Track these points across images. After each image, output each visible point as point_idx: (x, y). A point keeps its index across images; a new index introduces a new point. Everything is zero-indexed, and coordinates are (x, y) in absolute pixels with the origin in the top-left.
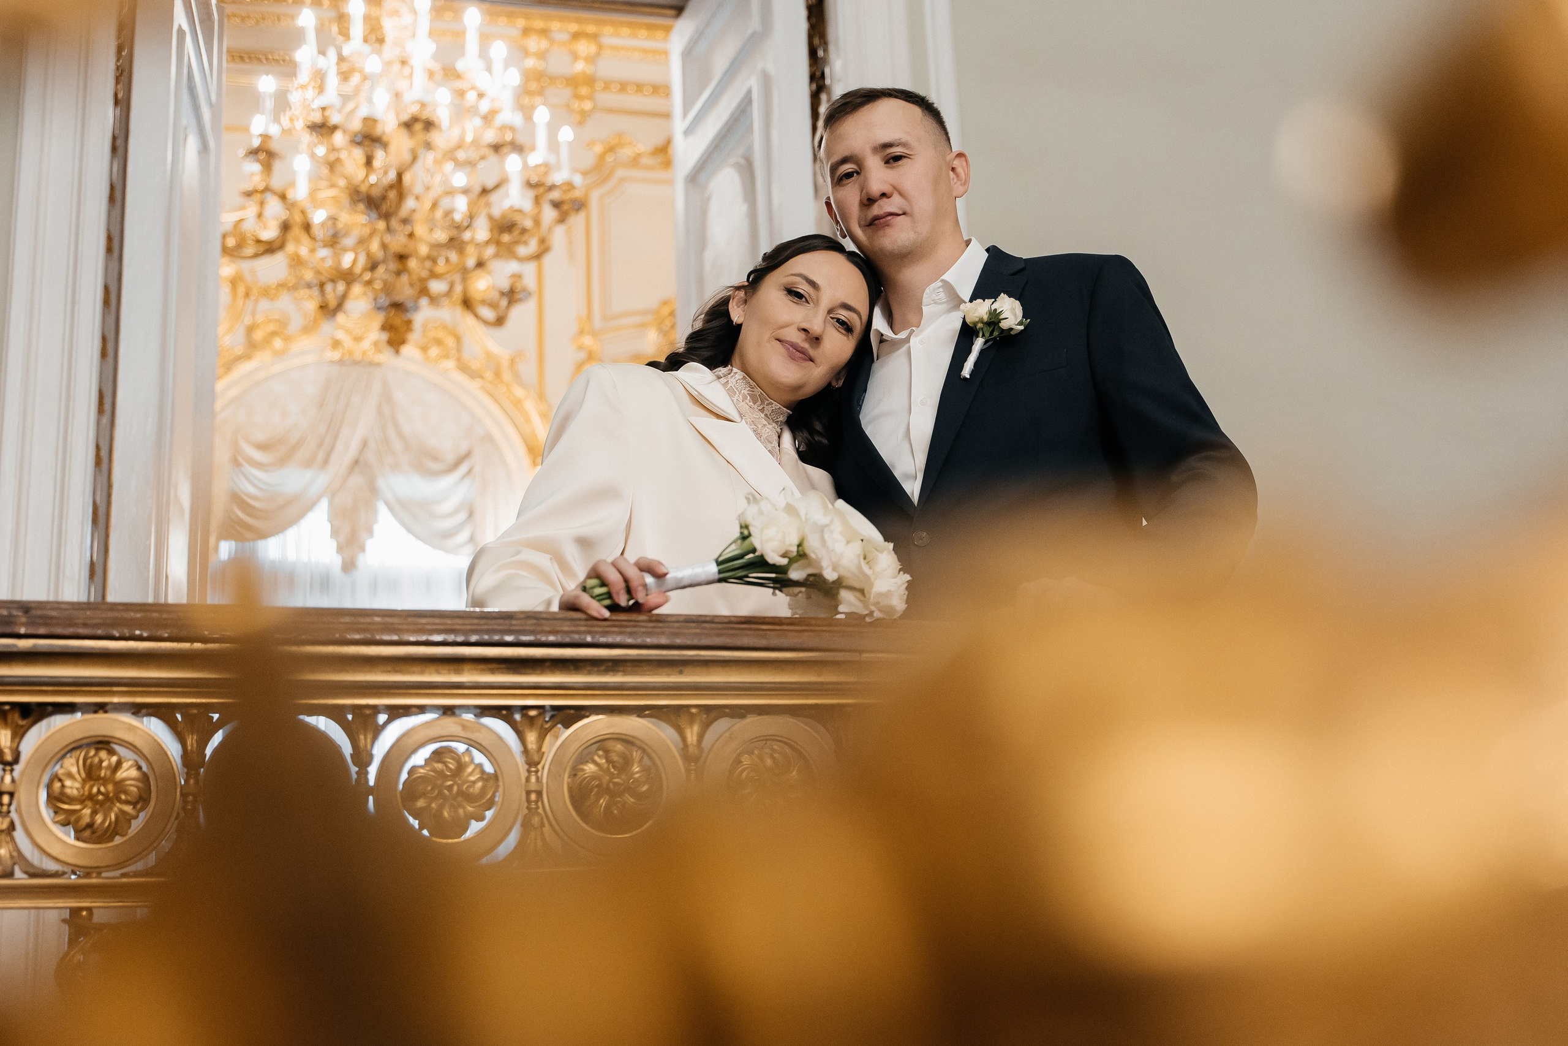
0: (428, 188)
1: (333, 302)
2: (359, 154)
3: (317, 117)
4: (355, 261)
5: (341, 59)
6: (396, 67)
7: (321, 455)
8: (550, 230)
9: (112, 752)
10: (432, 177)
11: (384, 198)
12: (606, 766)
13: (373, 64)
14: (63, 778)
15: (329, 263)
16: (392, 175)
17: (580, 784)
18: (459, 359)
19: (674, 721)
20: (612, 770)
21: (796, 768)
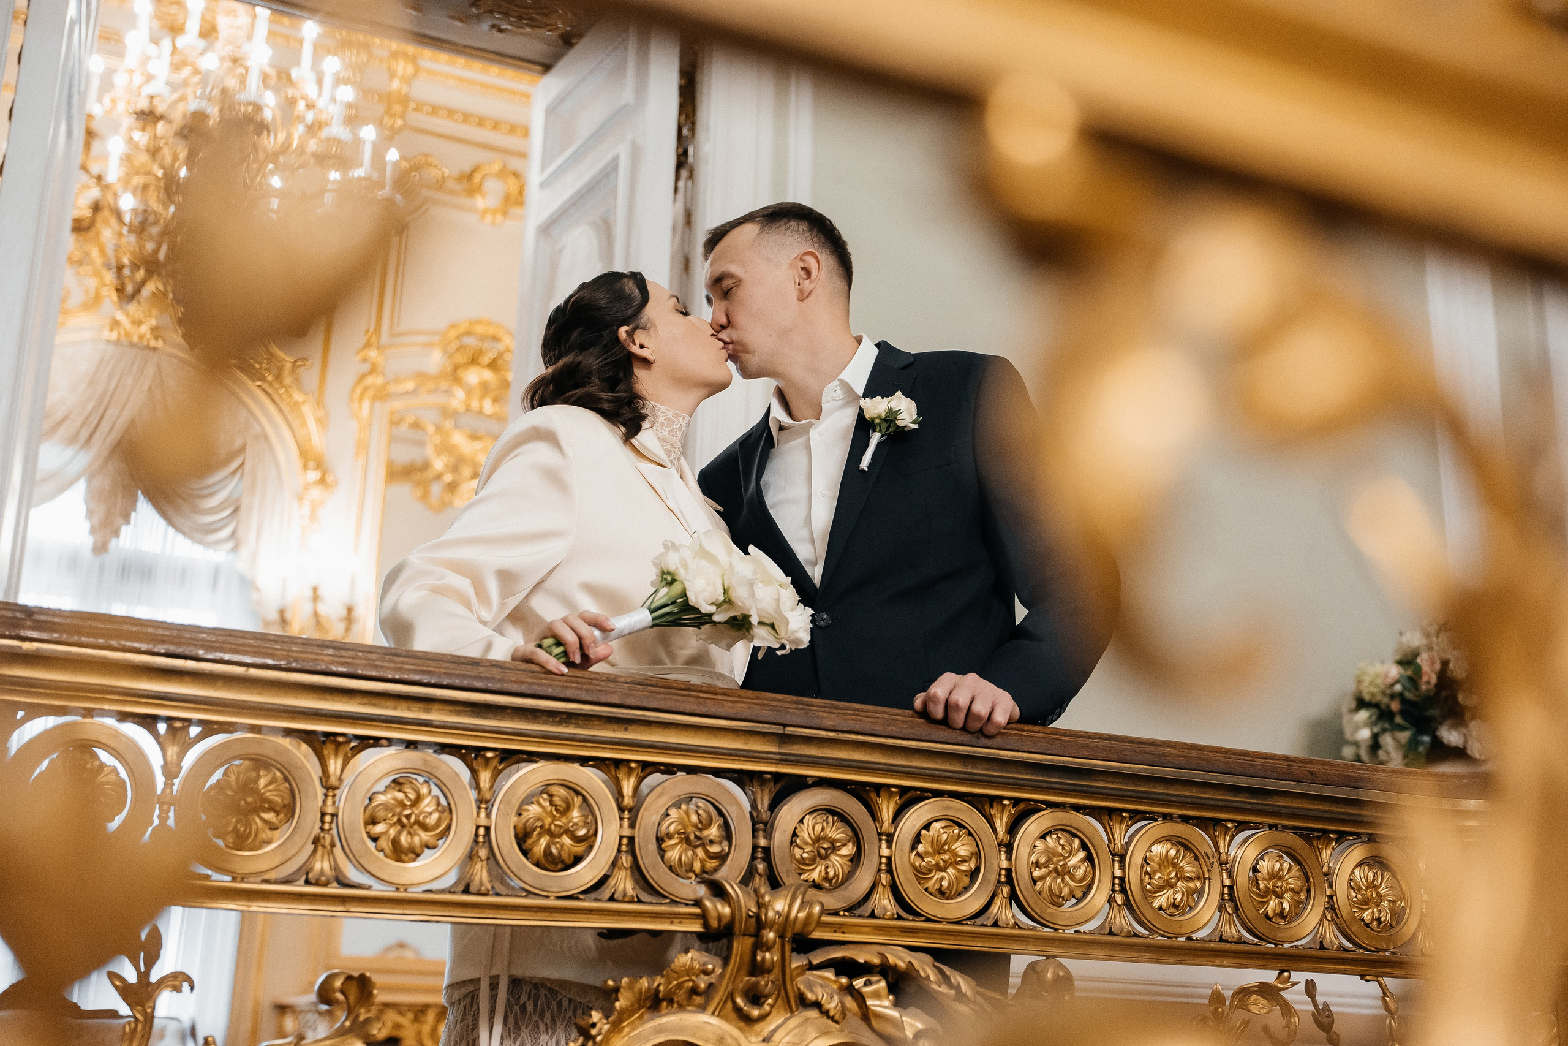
2: (182, 147)
5: (175, 50)
12: (549, 808)
13: (206, 60)
17: (525, 824)
19: (613, 773)
20: (555, 813)
21: (717, 825)
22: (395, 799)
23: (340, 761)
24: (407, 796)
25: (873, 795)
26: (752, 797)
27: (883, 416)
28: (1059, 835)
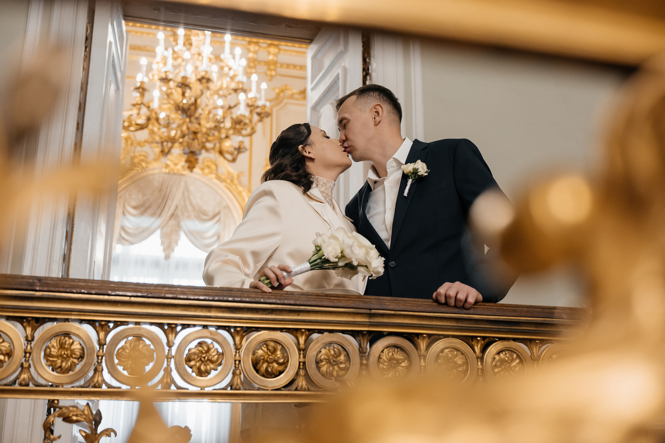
0: (207, 105)
1: (166, 150)
3: (163, 76)
4: (176, 134)
5: (174, 52)
6: (196, 56)
7: (158, 212)
8: (256, 124)
10: (209, 101)
11: (189, 109)
12: (267, 351)
13: (187, 55)
14: (51, 347)
15: (166, 134)
16: (193, 100)
17: (256, 358)
18: (216, 174)
19: (295, 334)
20: (269, 353)
21: (343, 355)
22: (199, 350)
23: (174, 335)
24: (204, 349)
25: (416, 338)
26: (359, 342)
27: (412, 171)
28: (506, 353)
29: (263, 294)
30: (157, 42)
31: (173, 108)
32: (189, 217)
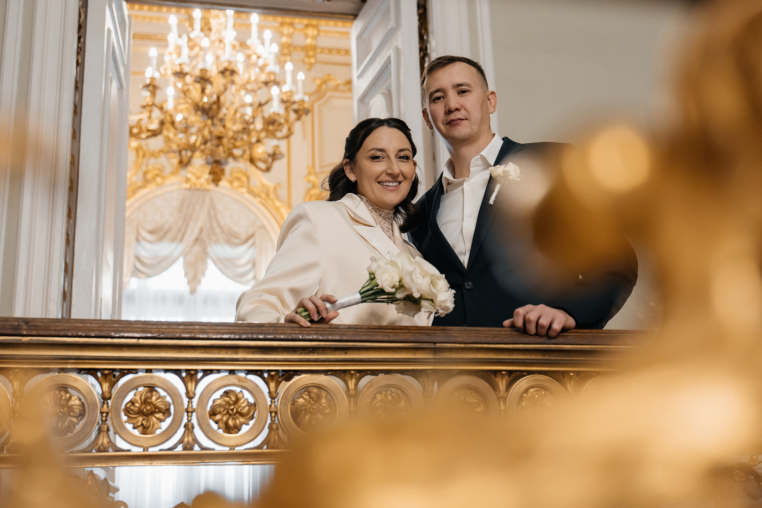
0: (232, 103)
1: (185, 160)
2: (198, 86)
3: (178, 69)
4: (196, 140)
5: (190, 39)
6: (217, 43)
7: (179, 236)
8: (293, 123)
9: (67, 392)
10: (234, 98)
11: (210, 108)
12: (308, 400)
15: (184, 141)
16: (215, 97)
17: (296, 409)
18: (248, 188)
19: (343, 377)
20: (312, 402)
21: (403, 401)
22: (225, 401)
23: (194, 384)
24: (231, 399)
25: (493, 377)
26: (423, 384)
29: (301, 329)
30: (168, 28)
31: (191, 108)
32: (217, 242)
